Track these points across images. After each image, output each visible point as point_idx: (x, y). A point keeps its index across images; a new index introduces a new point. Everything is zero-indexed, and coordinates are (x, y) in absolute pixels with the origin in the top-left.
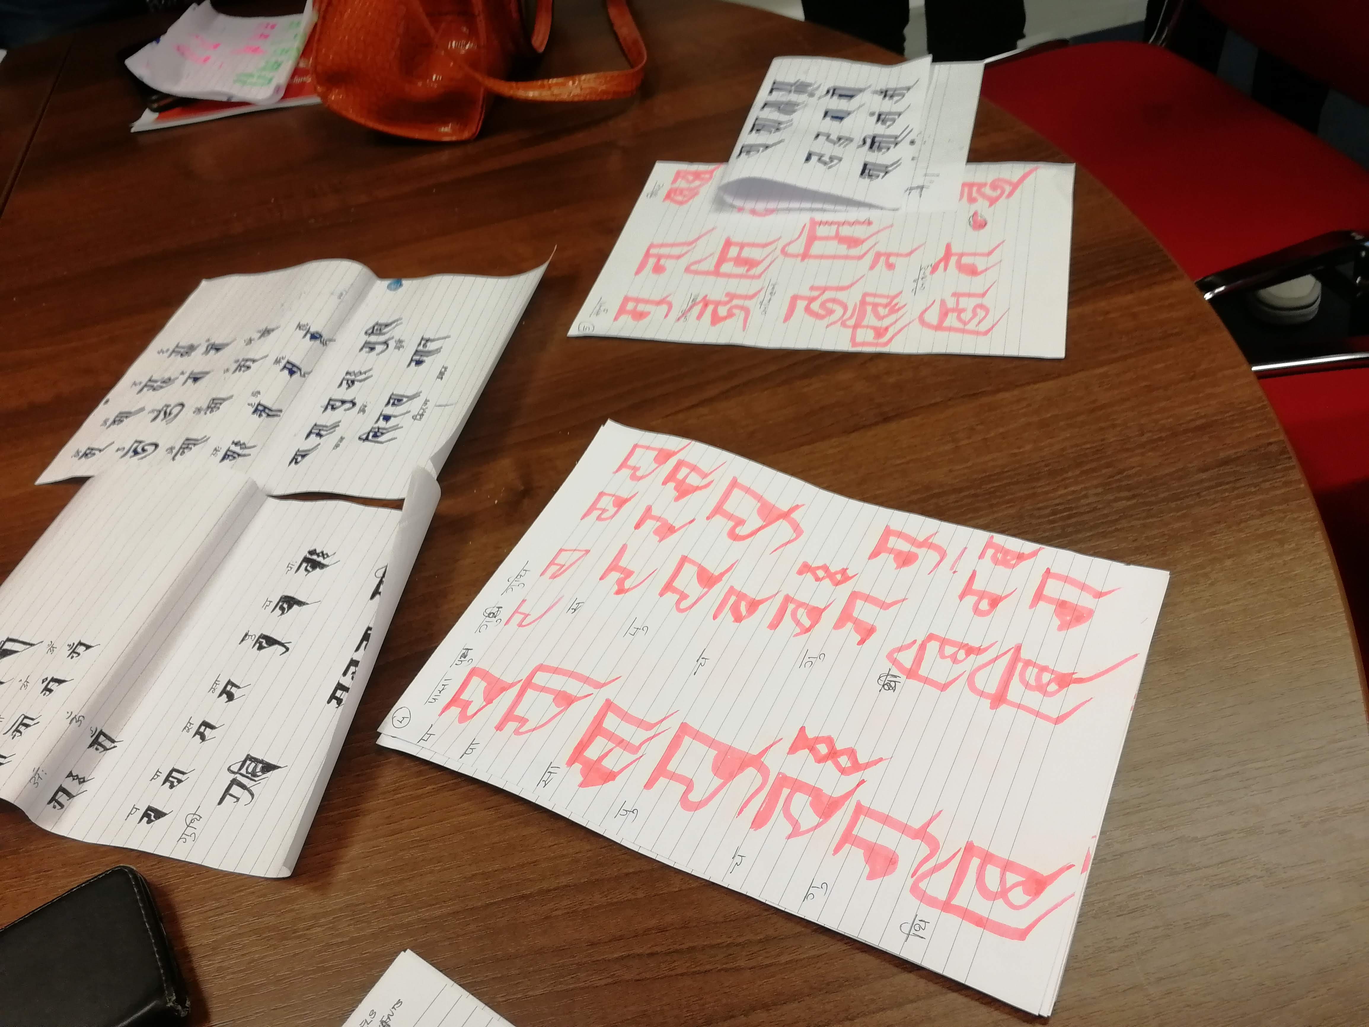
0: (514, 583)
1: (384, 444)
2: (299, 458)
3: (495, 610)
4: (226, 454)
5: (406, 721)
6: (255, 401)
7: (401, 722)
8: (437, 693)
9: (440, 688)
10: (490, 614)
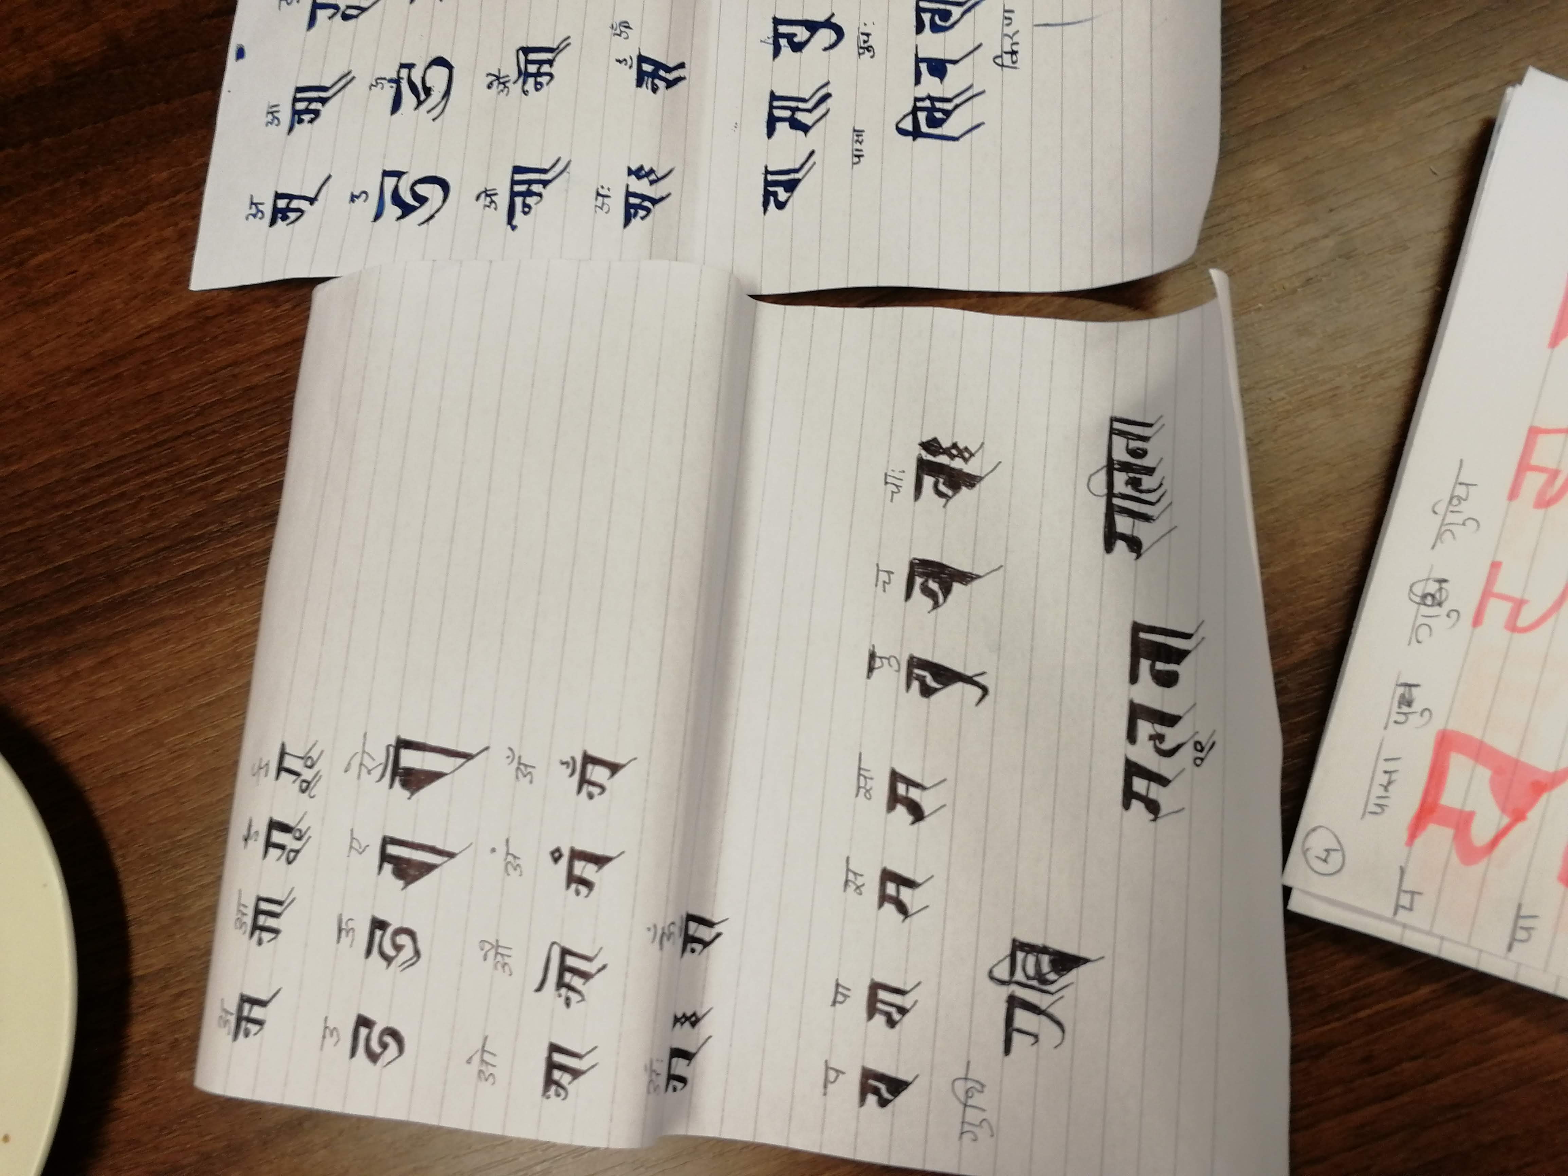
0: (1451, 518)
1: (961, 140)
2: (782, 195)
3: (1432, 588)
4: (628, 206)
5: (1336, 858)
6: (629, 49)
7: (1325, 861)
8: (1378, 791)
9: (1384, 779)
10: (1424, 596)
